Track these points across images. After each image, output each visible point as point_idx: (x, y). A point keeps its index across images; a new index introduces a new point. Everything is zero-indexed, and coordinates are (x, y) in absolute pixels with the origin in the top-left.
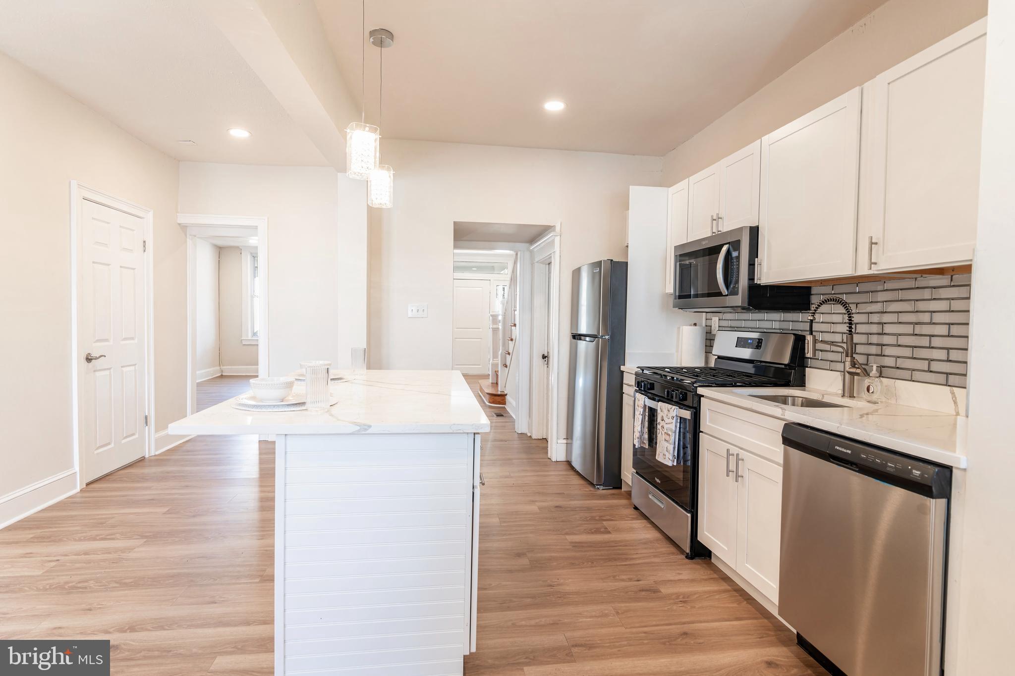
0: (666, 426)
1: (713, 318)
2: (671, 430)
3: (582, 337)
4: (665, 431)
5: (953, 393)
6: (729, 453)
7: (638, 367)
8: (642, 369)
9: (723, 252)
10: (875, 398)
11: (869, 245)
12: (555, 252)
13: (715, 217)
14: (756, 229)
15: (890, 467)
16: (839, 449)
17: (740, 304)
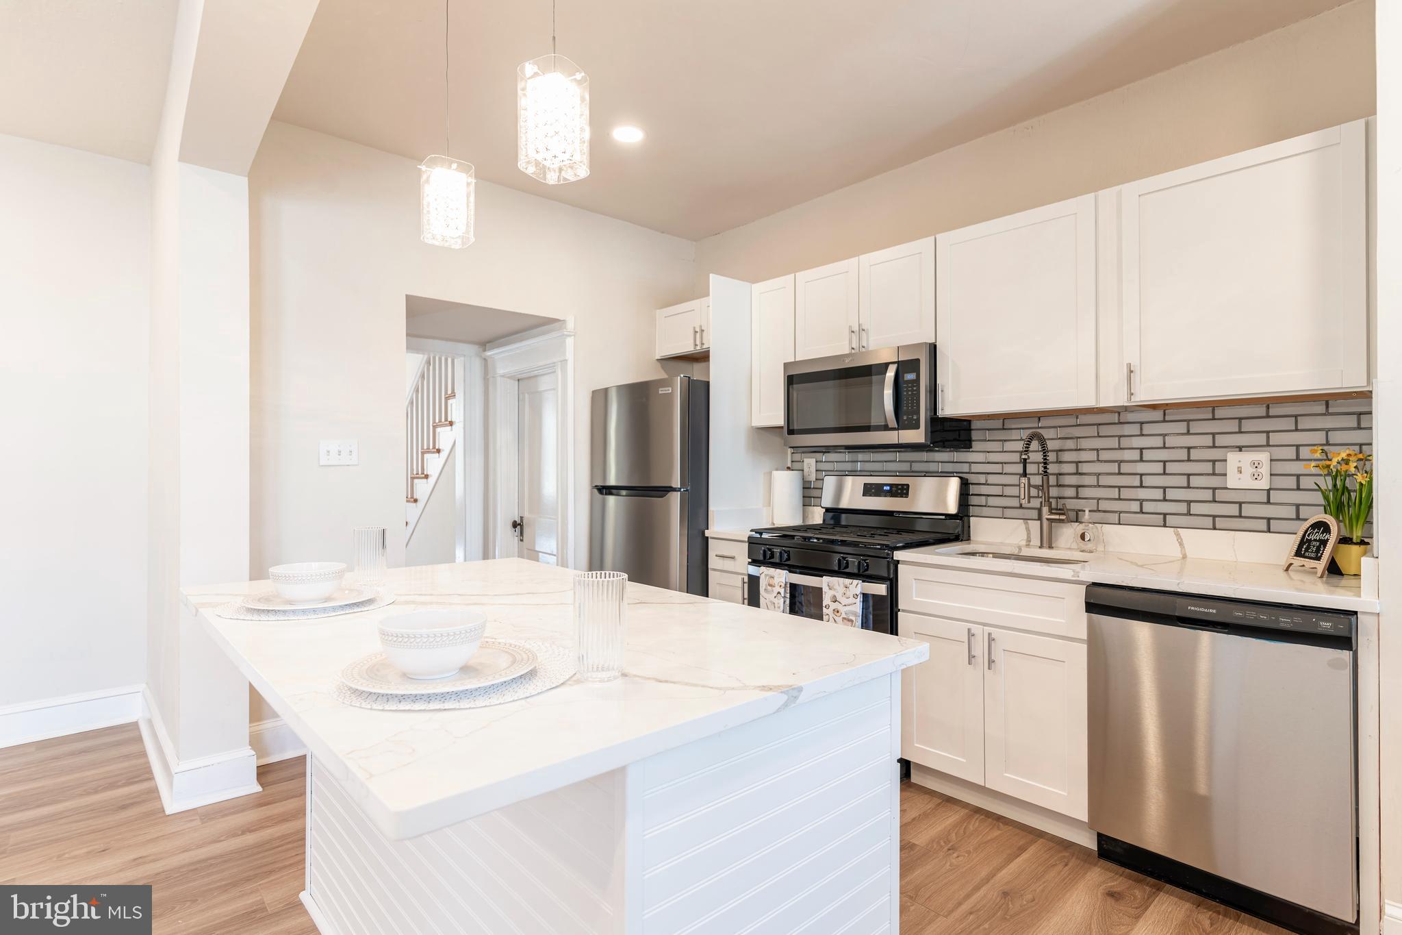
0: (843, 610)
1: (805, 460)
2: (855, 614)
3: (614, 491)
4: (843, 615)
5: (1178, 535)
6: (970, 634)
7: (752, 531)
8: (760, 532)
9: (891, 374)
10: (1090, 546)
11: (1125, 370)
12: (566, 360)
13: (856, 328)
14: (935, 347)
15: (1285, 622)
16: (1194, 609)
17: (923, 441)
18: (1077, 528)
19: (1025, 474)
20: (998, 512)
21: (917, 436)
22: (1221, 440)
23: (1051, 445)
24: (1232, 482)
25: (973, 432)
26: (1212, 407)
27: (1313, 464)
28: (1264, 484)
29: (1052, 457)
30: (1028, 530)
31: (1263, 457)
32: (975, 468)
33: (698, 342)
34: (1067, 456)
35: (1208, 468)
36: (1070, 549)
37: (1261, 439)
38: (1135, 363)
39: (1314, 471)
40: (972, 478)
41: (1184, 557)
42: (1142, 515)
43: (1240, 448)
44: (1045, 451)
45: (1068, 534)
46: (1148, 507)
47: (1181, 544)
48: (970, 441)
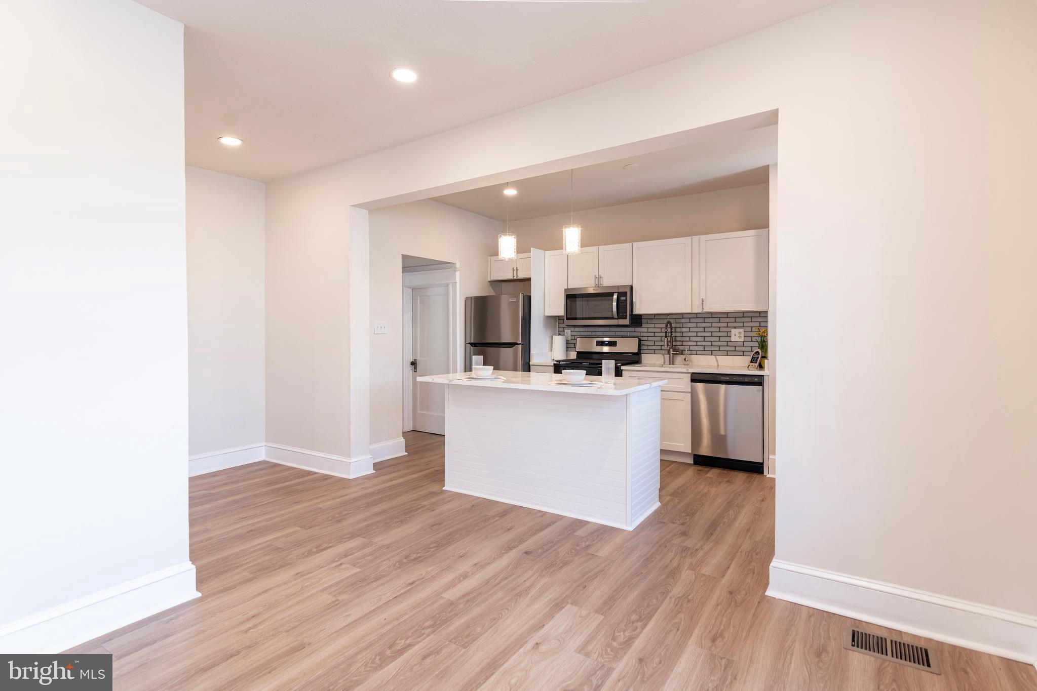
1: (569, 331)
9: (615, 297)
10: (687, 363)
11: (701, 301)
12: (456, 283)
13: (597, 276)
14: (632, 286)
15: (746, 380)
16: (723, 378)
17: (628, 324)
18: (683, 357)
19: (666, 337)
20: (653, 351)
21: (626, 322)
22: (730, 325)
23: (674, 325)
24: (733, 339)
25: (643, 320)
26: (727, 314)
27: (756, 333)
28: (742, 340)
29: (673, 330)
30: (664, 358)
31: (742, 330)
32: (643, 334)
33: (515, 275)
34: (678, 330)
35: (725, 334)
36: (680, 365)
37: (741, 324)
38: (704, 298)
39: (756, 335)
40: (642, 338)
41: (718, 365)
42: (705, 351)
43: (735, 328)
44: (671, 328)
45: (679, 359)
46: (706, 348)
47: (717, 361)
48: (642, 323)
